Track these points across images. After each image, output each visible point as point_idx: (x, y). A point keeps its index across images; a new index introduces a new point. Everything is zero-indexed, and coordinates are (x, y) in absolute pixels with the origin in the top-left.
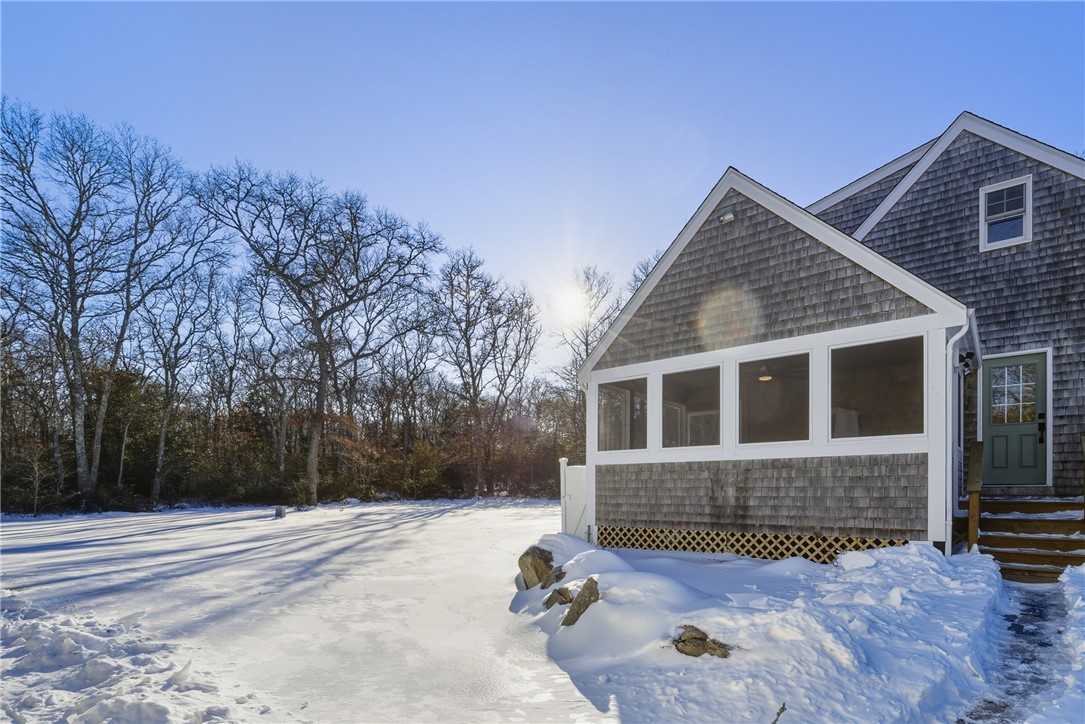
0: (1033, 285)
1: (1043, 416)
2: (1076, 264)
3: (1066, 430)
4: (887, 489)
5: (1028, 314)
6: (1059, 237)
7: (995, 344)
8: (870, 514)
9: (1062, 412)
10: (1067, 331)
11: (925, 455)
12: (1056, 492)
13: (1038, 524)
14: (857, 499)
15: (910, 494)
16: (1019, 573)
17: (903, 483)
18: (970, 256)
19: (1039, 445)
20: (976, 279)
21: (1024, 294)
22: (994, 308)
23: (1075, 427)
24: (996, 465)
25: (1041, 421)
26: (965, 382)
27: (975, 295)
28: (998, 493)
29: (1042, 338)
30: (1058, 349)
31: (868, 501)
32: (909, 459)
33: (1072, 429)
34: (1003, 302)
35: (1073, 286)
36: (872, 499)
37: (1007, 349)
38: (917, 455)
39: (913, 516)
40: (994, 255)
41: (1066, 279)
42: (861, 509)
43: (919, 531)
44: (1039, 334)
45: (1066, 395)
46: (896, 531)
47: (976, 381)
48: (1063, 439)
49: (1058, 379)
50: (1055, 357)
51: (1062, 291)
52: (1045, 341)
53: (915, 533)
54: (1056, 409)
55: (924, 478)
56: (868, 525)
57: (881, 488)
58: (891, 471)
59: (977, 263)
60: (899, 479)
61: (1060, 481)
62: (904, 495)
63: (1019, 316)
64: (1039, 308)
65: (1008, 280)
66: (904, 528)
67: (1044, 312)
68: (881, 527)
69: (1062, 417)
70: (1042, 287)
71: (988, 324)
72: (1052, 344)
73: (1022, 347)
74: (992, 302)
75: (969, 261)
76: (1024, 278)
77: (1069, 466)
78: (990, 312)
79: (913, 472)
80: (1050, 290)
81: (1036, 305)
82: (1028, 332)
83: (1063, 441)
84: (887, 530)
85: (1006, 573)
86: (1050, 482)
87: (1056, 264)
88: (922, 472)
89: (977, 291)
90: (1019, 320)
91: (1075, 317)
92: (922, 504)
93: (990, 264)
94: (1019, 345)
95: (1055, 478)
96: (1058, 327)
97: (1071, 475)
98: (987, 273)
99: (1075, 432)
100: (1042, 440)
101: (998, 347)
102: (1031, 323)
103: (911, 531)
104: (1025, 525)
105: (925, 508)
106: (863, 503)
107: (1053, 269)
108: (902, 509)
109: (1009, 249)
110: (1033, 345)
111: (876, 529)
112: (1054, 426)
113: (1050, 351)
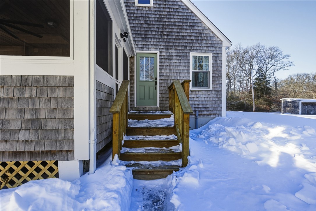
0: (153, 24)
1: (156, 79)
2: (166, 20)
3: (163, 85)
4: (37, 110)
5: (152, 36)
6: (161, 8)
7: (140, 46)
8: (22, 136)
9: (162, 78)
10: (164, 46)
11: (72, 78)
12: (160, 109)
13: (155, 130)
14: (9, 121)
15: (59, 115)
16: (144, 173)
17: (53, 105)
18: (132, 6)
19: (155, 90)
20: (134, 17)
21: (150, 28)
22: (140, 31)
23: (166, 84)
24: (141, 98)
25: (156, 81)
26: (130, 61)
27: (134, 23)
28: (142, 110)
29: (156, 47)
30: (161, 52)
31: (19, 123)
32: (57, 81)
33: (165, 85)
34: (143, 29)
35: (165, 28)
36: (23, 120)
37: (145, 49)
38: (65, 77)
39: (61, 137)
40: (140, 9)
41: (163, 25)
42: (14, 132)
43: (67, 151)
44: (155, 45)
45: (163, 71)
46: (47, 152)
47: (134, 61)
48: (162, 88)
49: (161, 64)
50: (160, 56)
51: (162, 29)
52: (157, 48)
53: (63, 153)
54: (160, 76)
55: (71, 99)
56: (20, 148)
57: (32, 109)
58: (41, 92)
59: (134, 10)
60: (49, 100)
61: (161, 105)
62: (53, 116)
63: (149, 36)
64: (155, 35)
65: (145, 21)
66: (54, 149)
67: (157, 37)
68: (32, 149)
69: (162, 80)
70: (156, 26)
71: (138, 38)
72: (159, 50)
73: (150, 49)
74: (140, 28)
75: (131, 8)
76: (150, 21)
77: (164, 99)
78: (139, 32)
79: (61, 93)
80: (158, 28)
81: (154, 33)
82: (151, 44)
83: (162, 89)
84: (39, 152)
85: (137, 175)
86: (158, 106)
87: (160, 18)
88: (68, 95)
89: (134, 22)
90: (149, 38)
91: (166, 41)
92: (69, 124)
93: (139, 12)
94: (149, 48)
95: (160, 104)
96: (161, 43)
97: (164, 102)
98: (138, 15)
99: (166, 86)
100: (156, 88)
101: (142, 48)
102: (152, 40)
103: (60, 152)
104: (149, 131)
105: (72, 128)
106: (14, 126)
107: (159, 20)
108: (52, 130)
109: (145, 7)
110: (153, 49)
111: (28, 152)
112: (160, 83)
113: (158, 52)
